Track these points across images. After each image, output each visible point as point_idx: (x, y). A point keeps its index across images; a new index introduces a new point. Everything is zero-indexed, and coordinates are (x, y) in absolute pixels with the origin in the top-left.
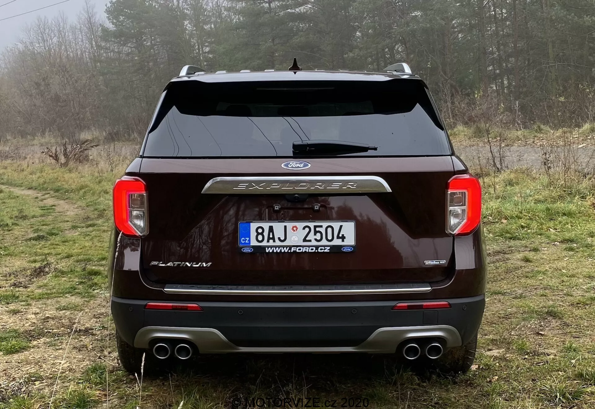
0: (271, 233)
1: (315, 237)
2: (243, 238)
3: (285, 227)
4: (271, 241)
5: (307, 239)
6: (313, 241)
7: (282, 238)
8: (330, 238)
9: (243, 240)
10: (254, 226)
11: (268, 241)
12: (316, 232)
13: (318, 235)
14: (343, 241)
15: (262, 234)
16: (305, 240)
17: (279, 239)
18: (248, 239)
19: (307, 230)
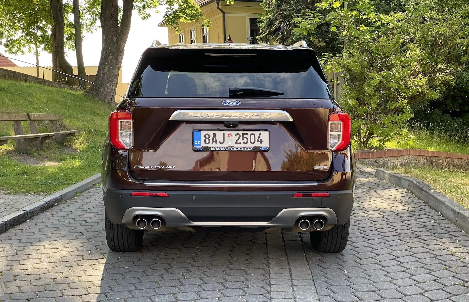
1: (243, 141)
3: (224, 134)
4: (214, 143)
5: (238, 142)
6: (242, 143)
7: (222, 141)
8: (253, 141)
10: (203, 133)
11: (212, 143)
12: (243, 138)
13: (245, 140)
14: (261, 144)
15: (208, 138)
16: (236, 143)
17: (220, 142)
18: (199, 142)
19: (238, 136)
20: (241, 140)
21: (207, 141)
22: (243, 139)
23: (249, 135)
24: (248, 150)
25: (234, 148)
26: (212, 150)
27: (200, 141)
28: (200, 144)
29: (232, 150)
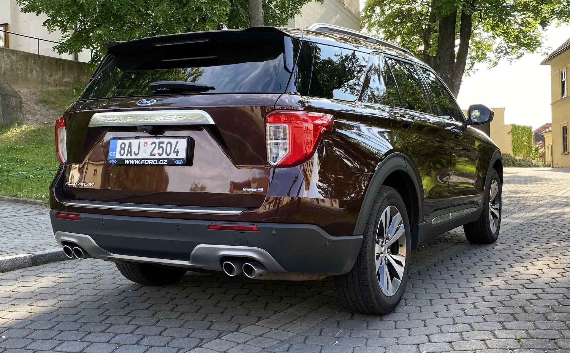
0: (130, 148)
2: (112, 152)
3: (140, 142)
4: (129, 155)
5: (153, 153)
6: (157, 155)
8: (168, 152)
9: (112, 154)
13: (161, 149)
14: (177, 155)
15: (124, 149)
17: (134, 152)
18: (114, 152)
19: (154, 145)
20: (156, 151)
21: (122, 152)
22: (159, 150)
23: (165, 143)
24: (162, 163)
25: (148, 161)
26: (125, 163)
27: (116, 151)
28: (115, 156)
29: (145, 163)
